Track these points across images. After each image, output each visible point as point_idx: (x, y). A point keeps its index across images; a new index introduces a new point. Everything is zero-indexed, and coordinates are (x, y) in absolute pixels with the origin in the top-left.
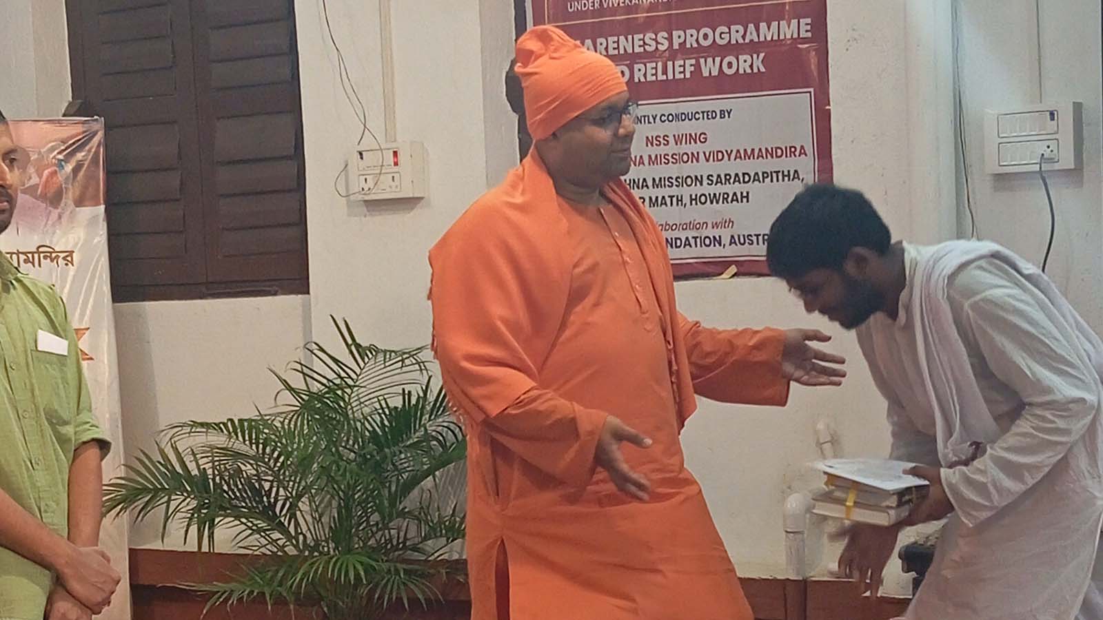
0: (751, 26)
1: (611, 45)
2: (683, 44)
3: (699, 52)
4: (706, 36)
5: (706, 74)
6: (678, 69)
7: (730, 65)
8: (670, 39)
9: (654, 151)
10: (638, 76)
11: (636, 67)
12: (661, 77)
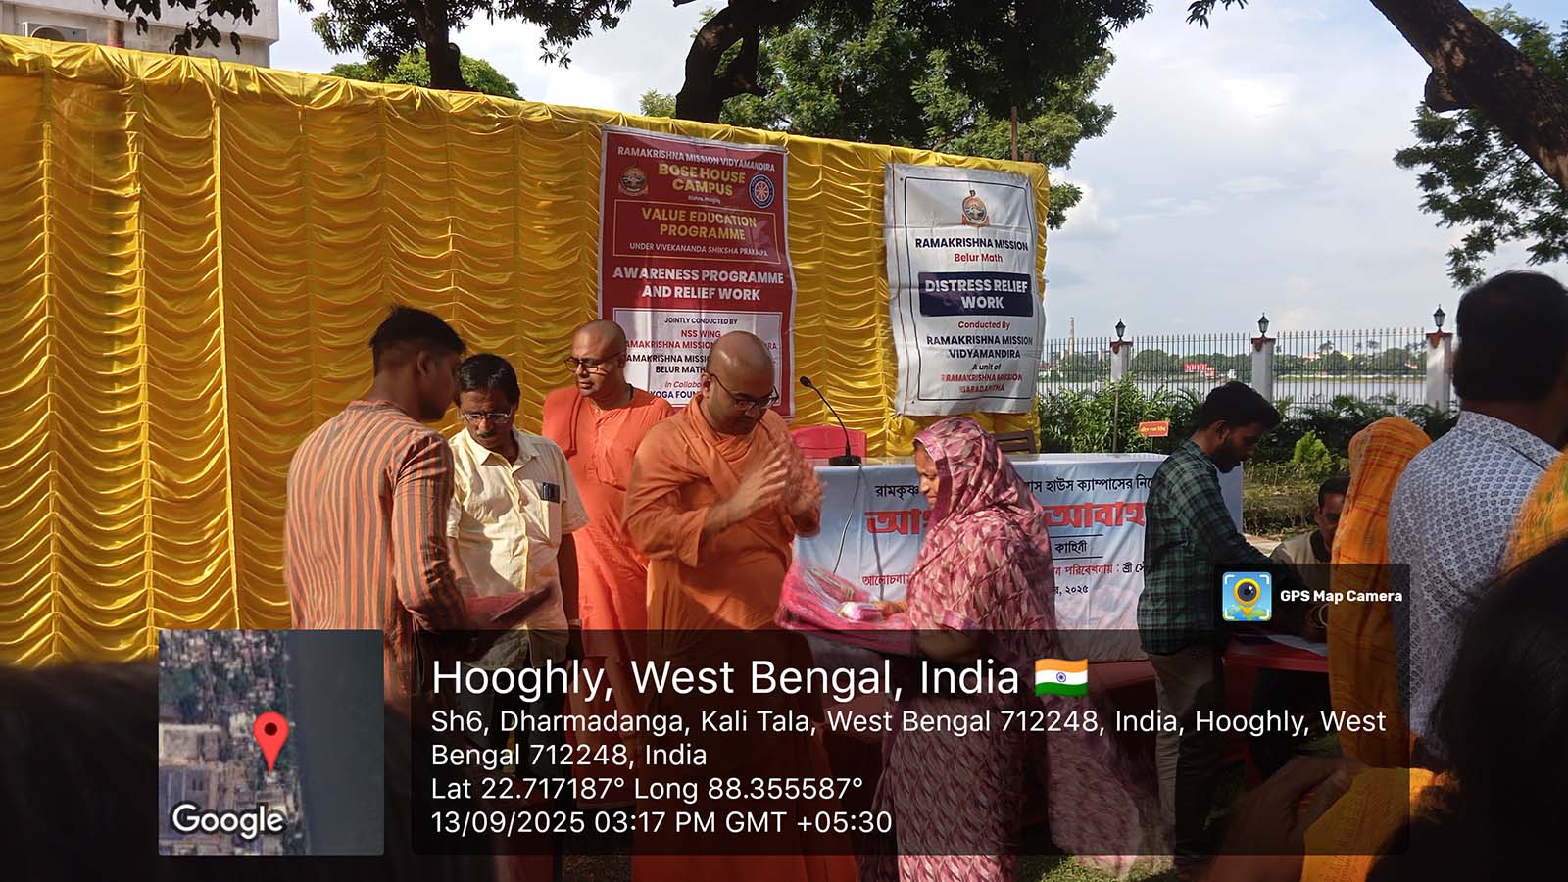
0: (752, 274)
1: (661, 274)
2: (708, 279)
3: (719, 285)
4: (724, 276)
5: (722, 297)
6: (704, 293)
7: (737, 294)
8: (700, 275)
9: (686, 340)
10: (678, 293)
11: (676, 289)
12: (693, 296)
